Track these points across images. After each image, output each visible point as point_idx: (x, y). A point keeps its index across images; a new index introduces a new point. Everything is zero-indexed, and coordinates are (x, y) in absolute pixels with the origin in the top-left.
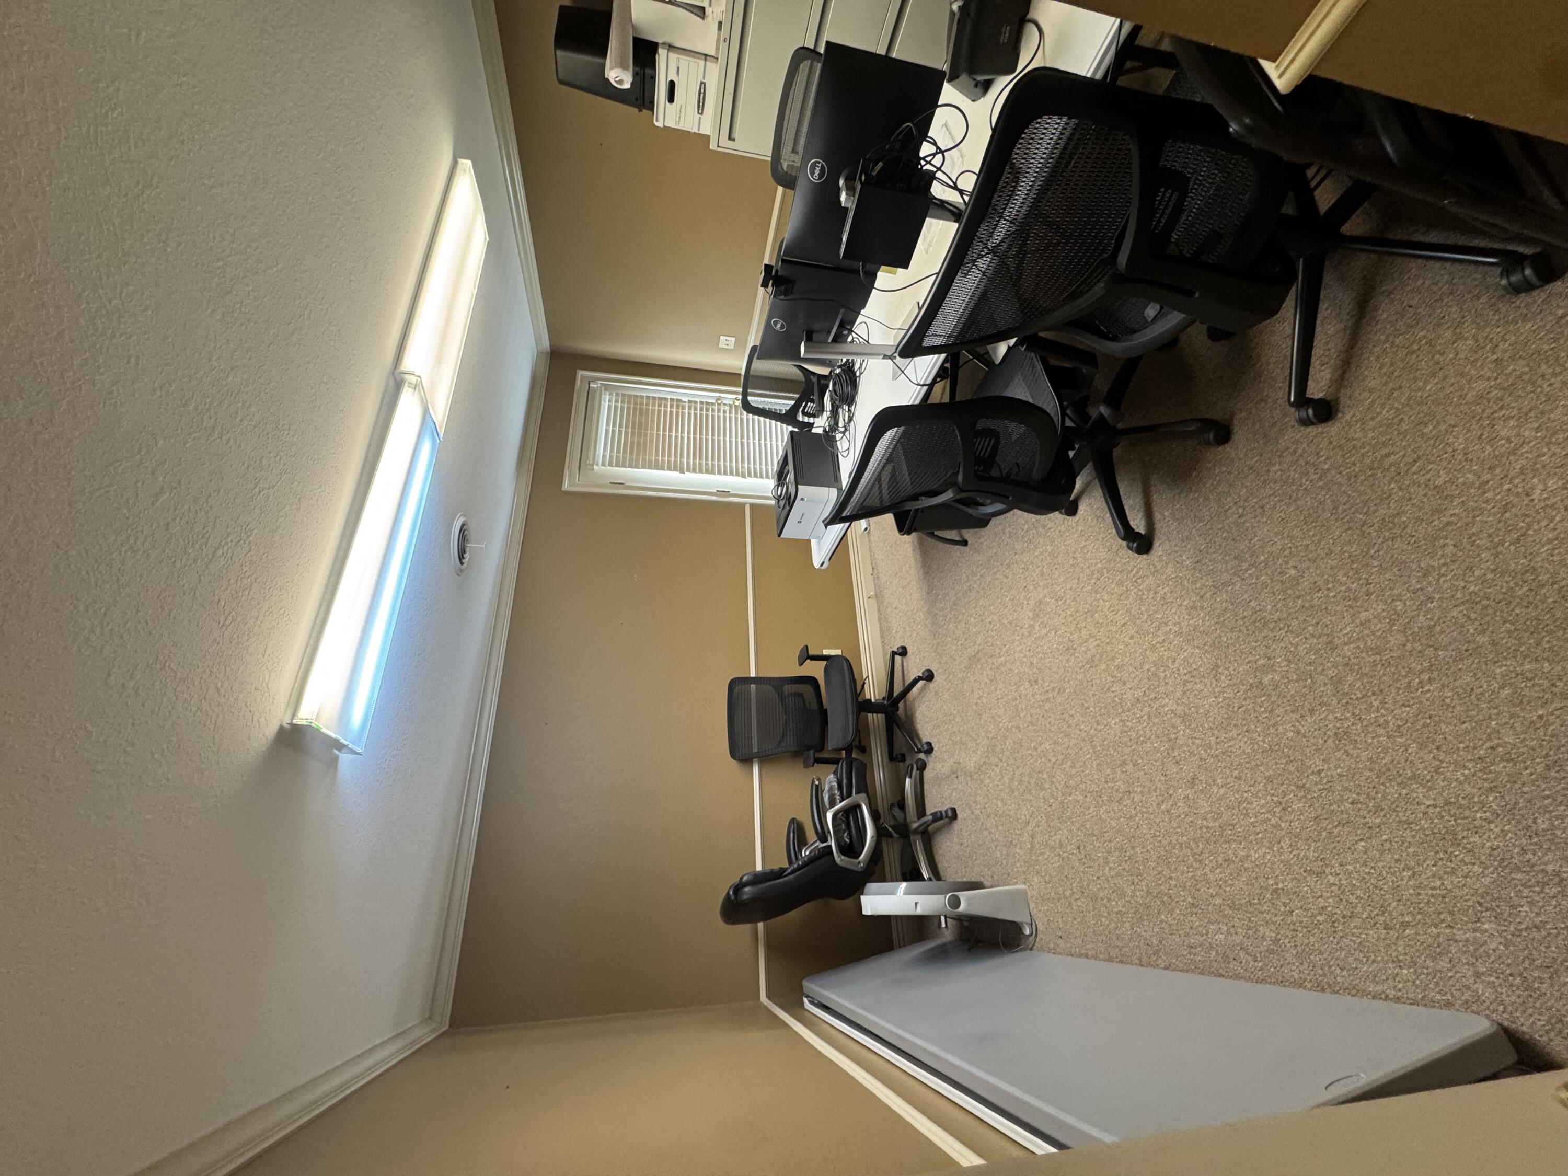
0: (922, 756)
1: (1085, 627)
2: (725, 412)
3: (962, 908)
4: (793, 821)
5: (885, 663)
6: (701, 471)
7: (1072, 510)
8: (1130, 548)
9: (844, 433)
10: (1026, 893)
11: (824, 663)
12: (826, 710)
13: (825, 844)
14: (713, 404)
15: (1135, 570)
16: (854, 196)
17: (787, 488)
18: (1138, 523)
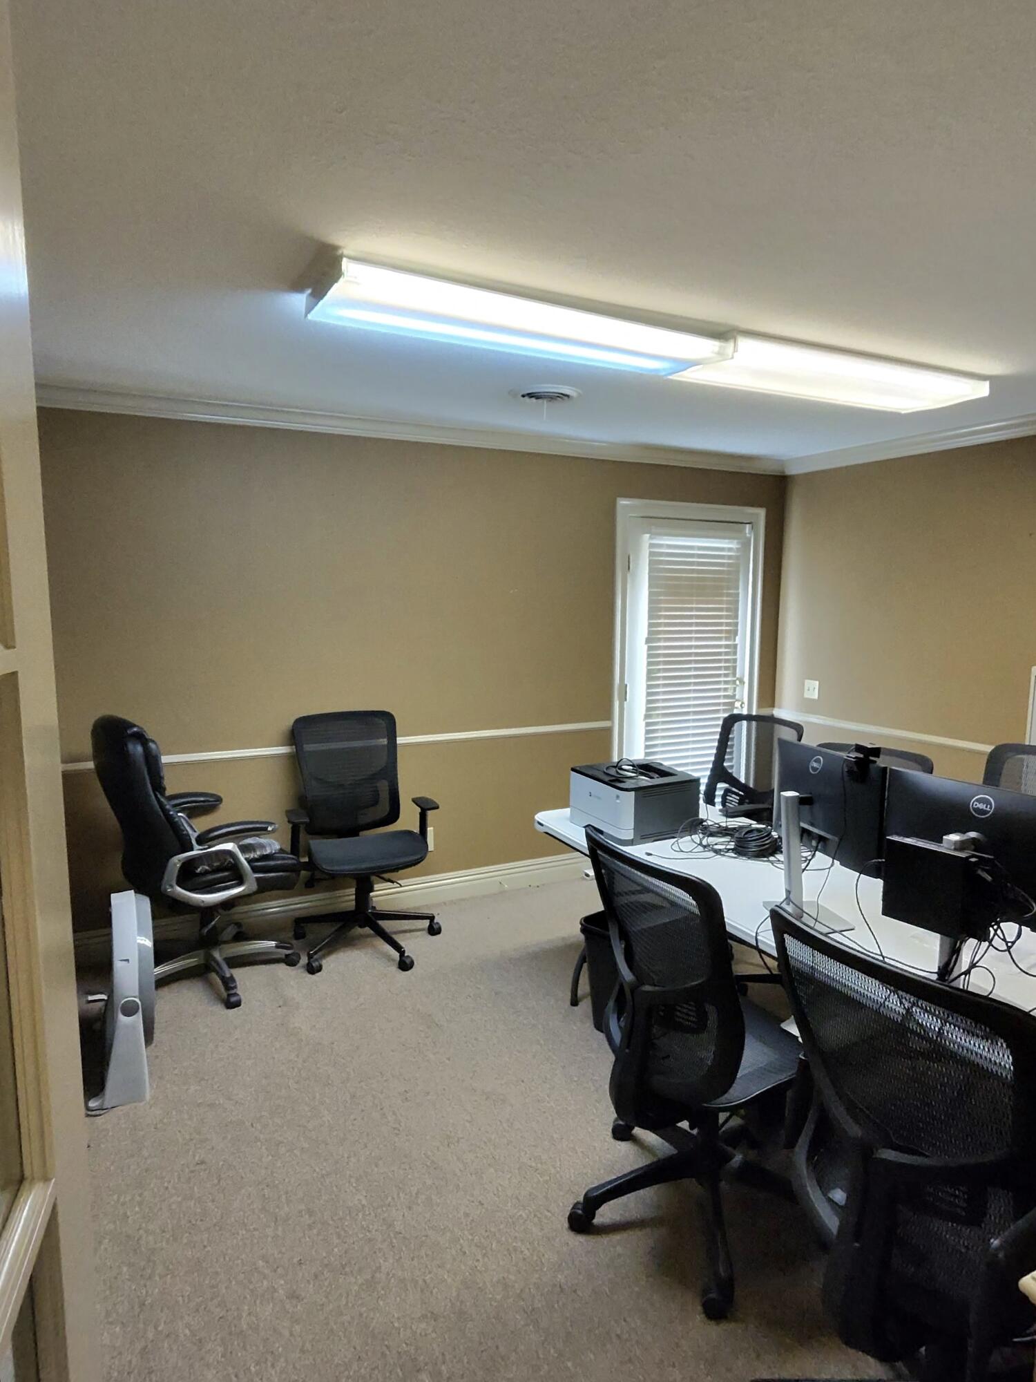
0: (304, 960)
1: (477, 1157)
2: (726, 690)
3: (122, 1019)
4: (219, 800)
5: (419, 908)
6: (649, 664)
7: (621, 1133)
8: (575, 1206)
9: (701, 844)
10: (141, 1102)
11: (417, 830)
12: (358, 835)
13: (194, 842)
14: (734, 674)
15: (549, 1214)
16: (955, 849)
17: (631, 778)
18: (606, 1214)
